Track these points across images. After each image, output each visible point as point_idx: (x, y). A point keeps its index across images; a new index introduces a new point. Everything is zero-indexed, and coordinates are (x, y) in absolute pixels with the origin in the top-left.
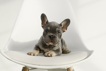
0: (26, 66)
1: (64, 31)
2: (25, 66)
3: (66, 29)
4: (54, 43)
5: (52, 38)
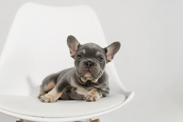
0: (23, 120)
1: (109, 61)
2: (21, 119)
3: (112, 58)
4: (92, 76)
5: (89, 66)
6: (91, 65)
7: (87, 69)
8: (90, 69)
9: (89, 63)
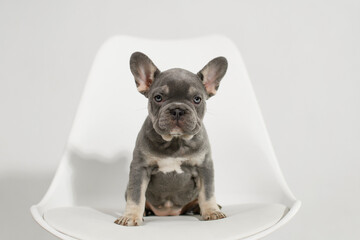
4: (184, 131)
5: (178, 116)
6: (180, 114)
7: (175, 122)
8: (180, 122)
9: (178, 111)
